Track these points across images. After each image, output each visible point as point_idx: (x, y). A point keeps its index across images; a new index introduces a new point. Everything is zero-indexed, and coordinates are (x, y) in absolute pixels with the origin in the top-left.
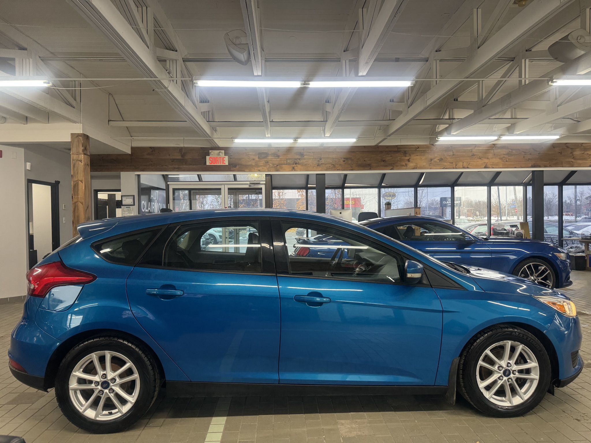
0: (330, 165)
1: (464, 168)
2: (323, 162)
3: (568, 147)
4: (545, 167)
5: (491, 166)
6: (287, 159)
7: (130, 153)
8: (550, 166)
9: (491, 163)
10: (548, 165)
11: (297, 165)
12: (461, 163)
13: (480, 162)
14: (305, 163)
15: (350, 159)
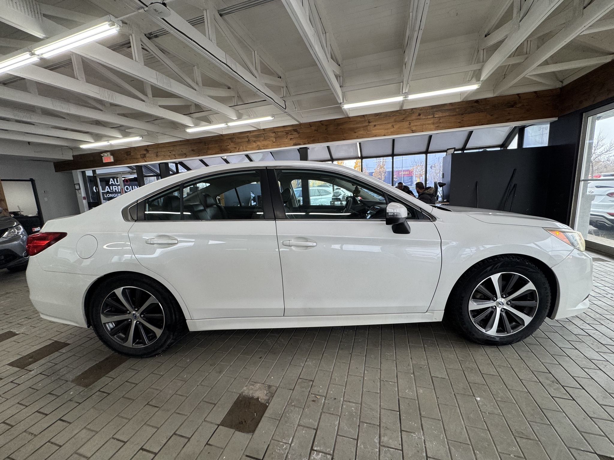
0: (163, 156)
1: (244, 151)
2: (159, 155)
3: (322, 124)
4: (305, 144)
5: (262, 148)
6: (141, 155)
7: (73, 159)
8: (309, 143)
9: (263, 145)
10: (307, 143)
12: (242, 147)
13: (255, 145)
15: (173, 150)
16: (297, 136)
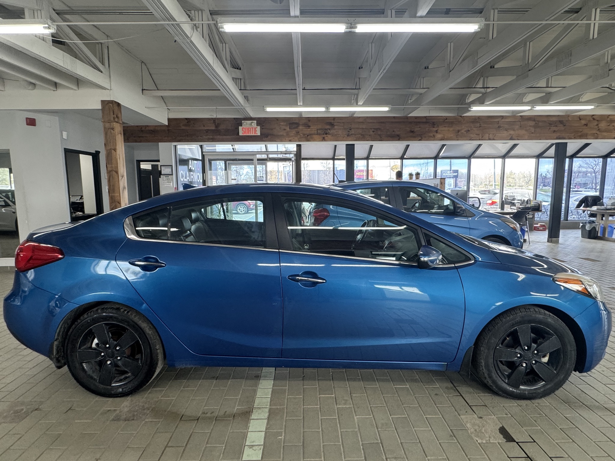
0: (360, 136)
1: (490, 140)
2: (353, 132)
3: (594, 119)
4: (570, 138)
5: (516, 138)
6: (317, 130)
7: (167, 124)
8: (574, 138)
9: (517, 135)
11: (327, 135)
12: (487, 135)
13: (505, 134)
14: (336, 133)
15: (379, 129)
16: (563, 128)
